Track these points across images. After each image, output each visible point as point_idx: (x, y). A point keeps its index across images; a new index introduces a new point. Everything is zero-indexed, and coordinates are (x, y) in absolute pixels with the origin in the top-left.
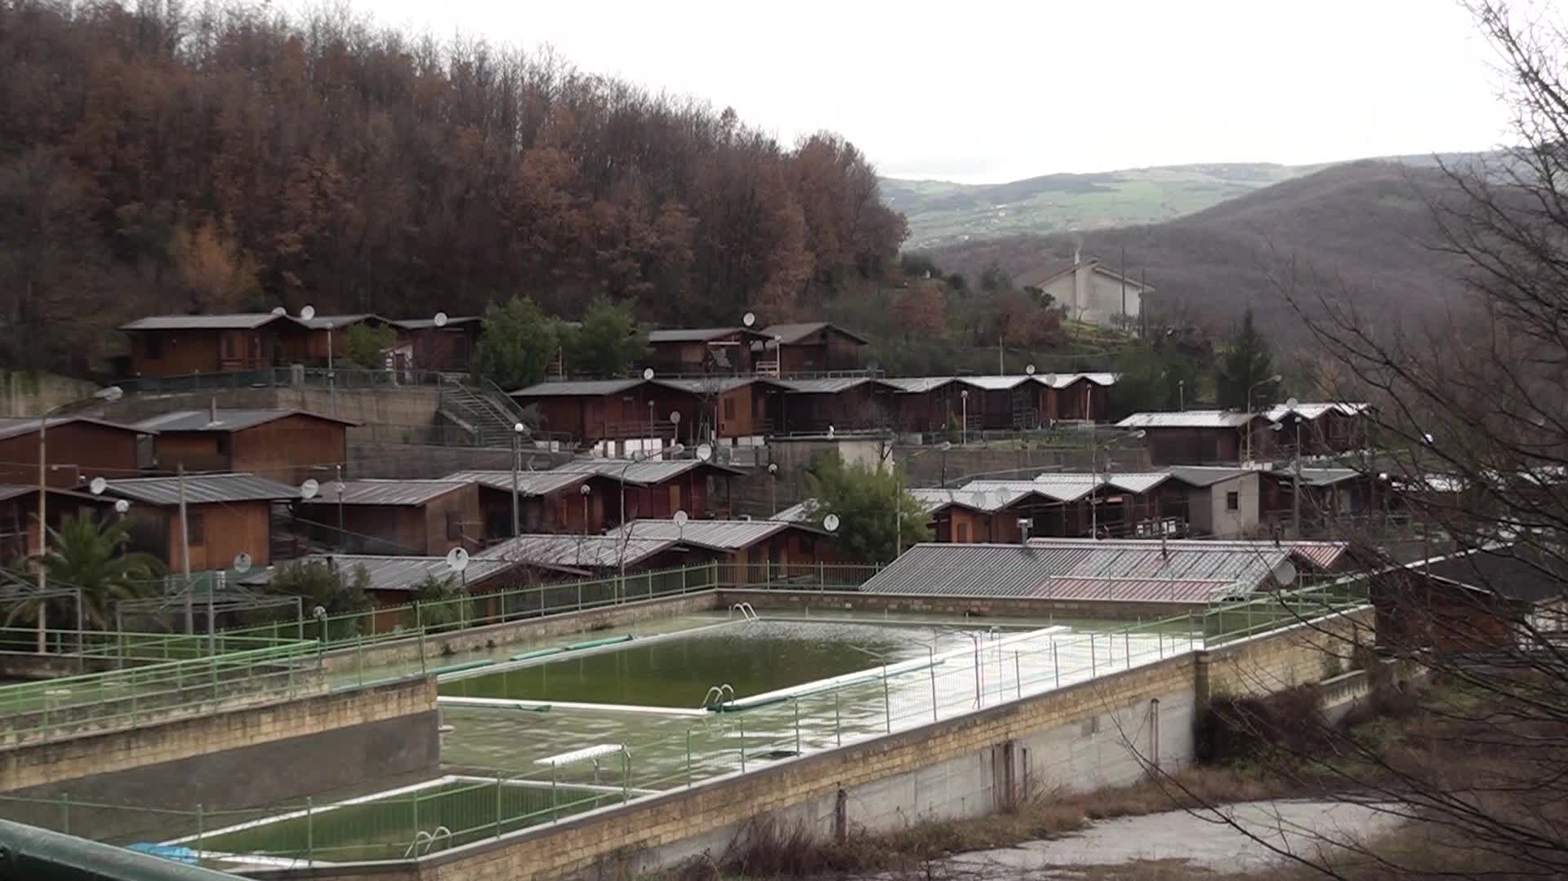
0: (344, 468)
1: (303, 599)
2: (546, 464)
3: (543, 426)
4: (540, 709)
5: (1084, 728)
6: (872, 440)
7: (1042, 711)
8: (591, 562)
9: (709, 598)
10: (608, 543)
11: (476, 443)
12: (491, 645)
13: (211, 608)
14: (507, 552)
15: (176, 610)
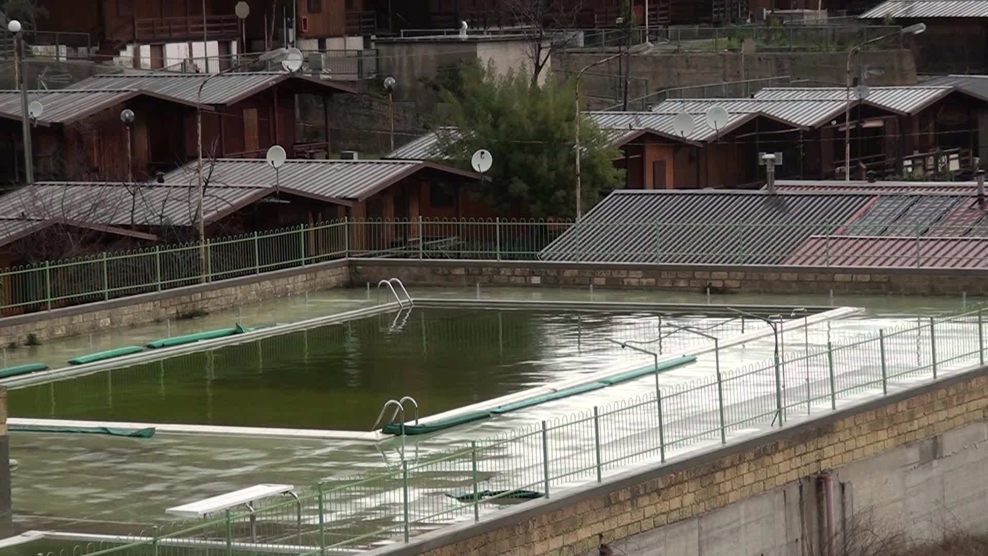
4: (139, 435)
5: (922, 453)
6: (523, 40)
7: (865, 428)
8: (155, 220)
9: (339, 271)
10: (175, 193)
12: (32, 342)
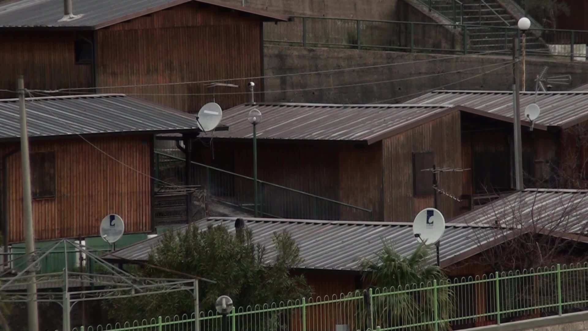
0: (261, 85)
1: (200, 282)
2: (563, 80)
3: (562, 20)
11: (458, 48)
13: (67, 295)
14: (504, 215)
15: (14, 299)
